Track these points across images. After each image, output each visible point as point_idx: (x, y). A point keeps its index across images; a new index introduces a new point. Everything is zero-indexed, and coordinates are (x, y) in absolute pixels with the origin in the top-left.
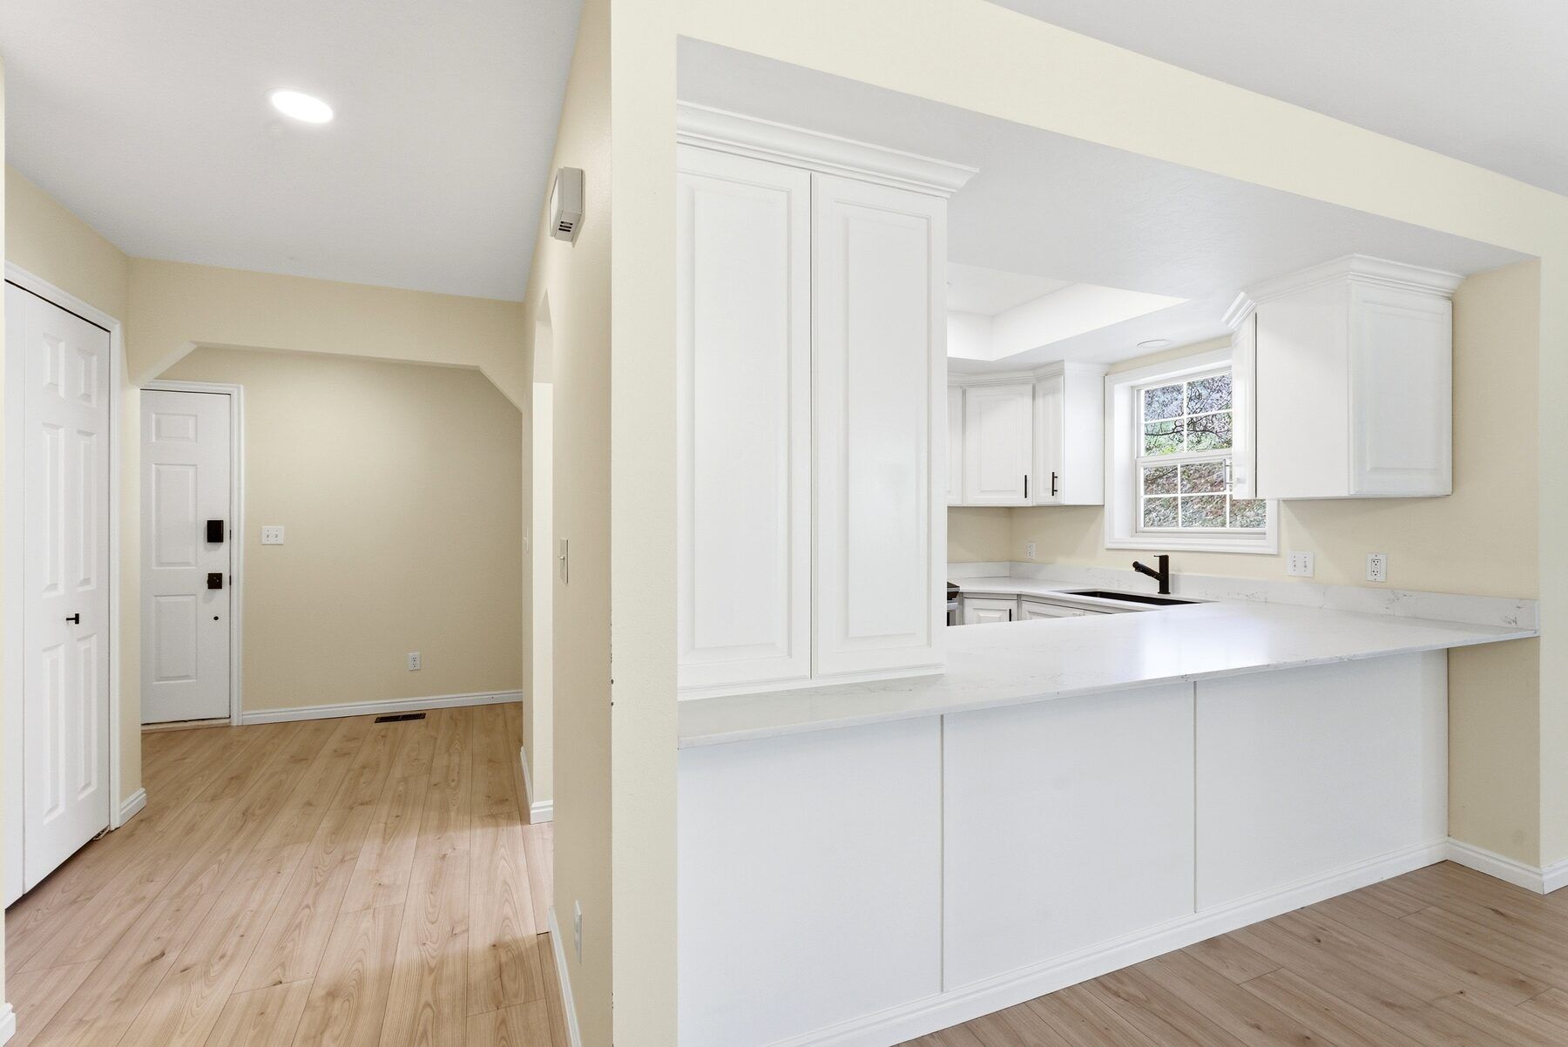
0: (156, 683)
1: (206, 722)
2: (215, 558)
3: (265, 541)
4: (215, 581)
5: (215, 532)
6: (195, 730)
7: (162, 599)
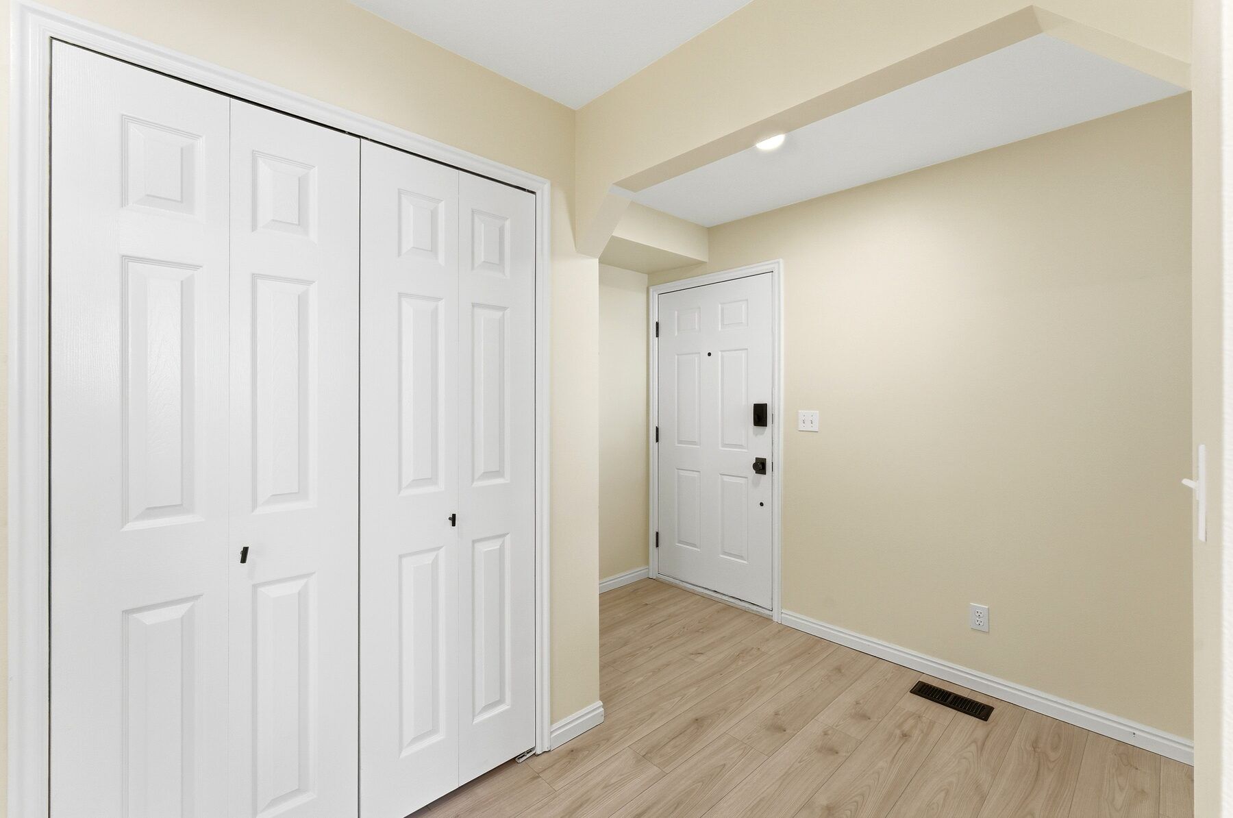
0: (721, 556)
1: (755, 608)
2: (760, 443)
3: (801, 427)
4: (760, 466)
5: (760, 415)
6: (745, 612)
7: (726, 479)
